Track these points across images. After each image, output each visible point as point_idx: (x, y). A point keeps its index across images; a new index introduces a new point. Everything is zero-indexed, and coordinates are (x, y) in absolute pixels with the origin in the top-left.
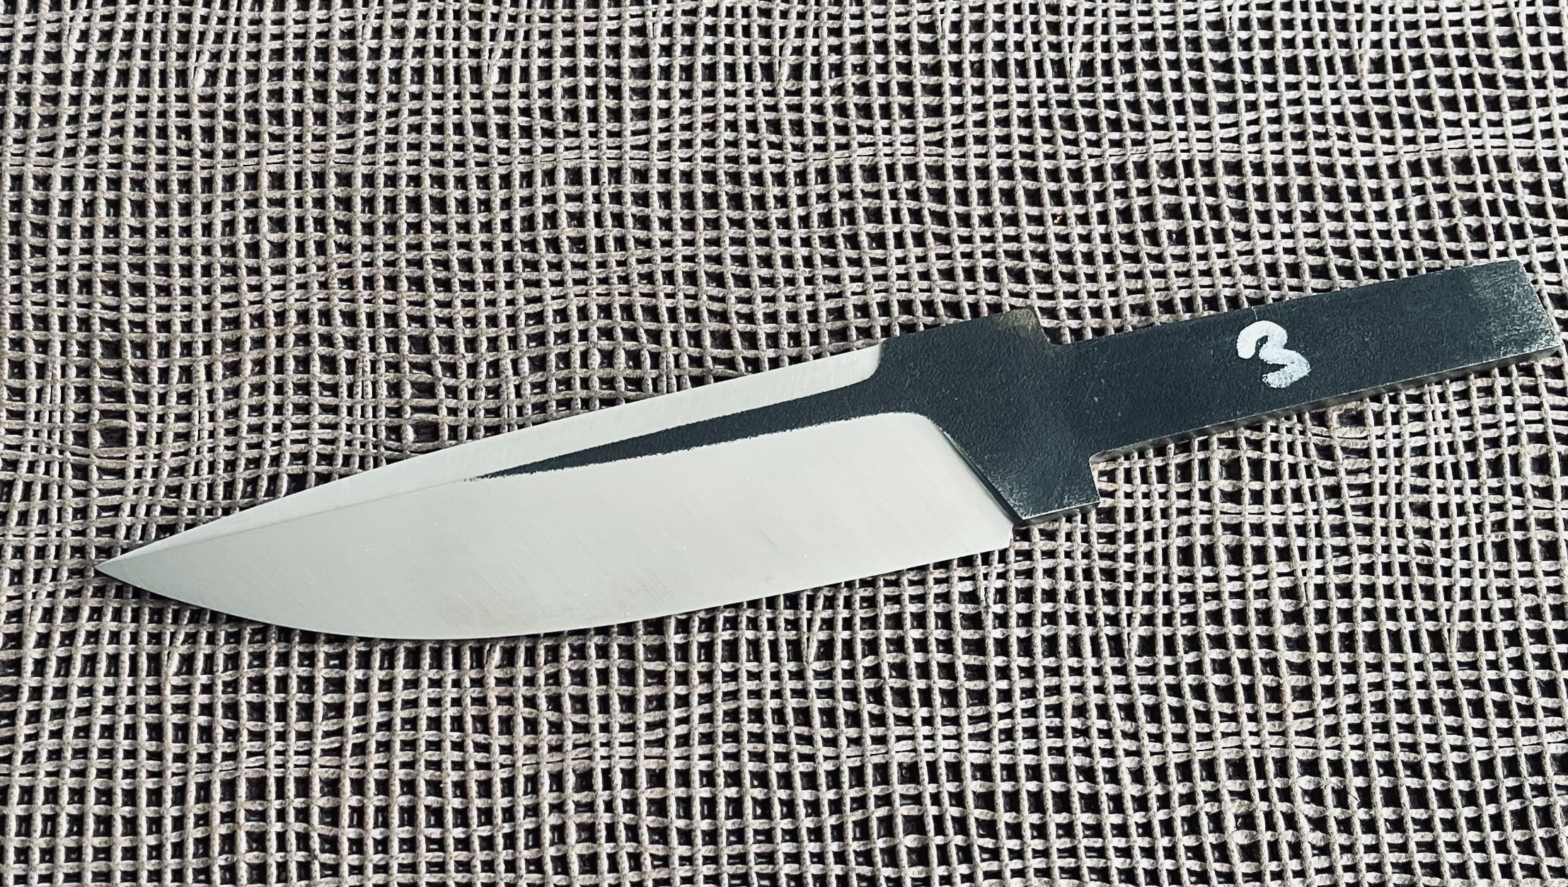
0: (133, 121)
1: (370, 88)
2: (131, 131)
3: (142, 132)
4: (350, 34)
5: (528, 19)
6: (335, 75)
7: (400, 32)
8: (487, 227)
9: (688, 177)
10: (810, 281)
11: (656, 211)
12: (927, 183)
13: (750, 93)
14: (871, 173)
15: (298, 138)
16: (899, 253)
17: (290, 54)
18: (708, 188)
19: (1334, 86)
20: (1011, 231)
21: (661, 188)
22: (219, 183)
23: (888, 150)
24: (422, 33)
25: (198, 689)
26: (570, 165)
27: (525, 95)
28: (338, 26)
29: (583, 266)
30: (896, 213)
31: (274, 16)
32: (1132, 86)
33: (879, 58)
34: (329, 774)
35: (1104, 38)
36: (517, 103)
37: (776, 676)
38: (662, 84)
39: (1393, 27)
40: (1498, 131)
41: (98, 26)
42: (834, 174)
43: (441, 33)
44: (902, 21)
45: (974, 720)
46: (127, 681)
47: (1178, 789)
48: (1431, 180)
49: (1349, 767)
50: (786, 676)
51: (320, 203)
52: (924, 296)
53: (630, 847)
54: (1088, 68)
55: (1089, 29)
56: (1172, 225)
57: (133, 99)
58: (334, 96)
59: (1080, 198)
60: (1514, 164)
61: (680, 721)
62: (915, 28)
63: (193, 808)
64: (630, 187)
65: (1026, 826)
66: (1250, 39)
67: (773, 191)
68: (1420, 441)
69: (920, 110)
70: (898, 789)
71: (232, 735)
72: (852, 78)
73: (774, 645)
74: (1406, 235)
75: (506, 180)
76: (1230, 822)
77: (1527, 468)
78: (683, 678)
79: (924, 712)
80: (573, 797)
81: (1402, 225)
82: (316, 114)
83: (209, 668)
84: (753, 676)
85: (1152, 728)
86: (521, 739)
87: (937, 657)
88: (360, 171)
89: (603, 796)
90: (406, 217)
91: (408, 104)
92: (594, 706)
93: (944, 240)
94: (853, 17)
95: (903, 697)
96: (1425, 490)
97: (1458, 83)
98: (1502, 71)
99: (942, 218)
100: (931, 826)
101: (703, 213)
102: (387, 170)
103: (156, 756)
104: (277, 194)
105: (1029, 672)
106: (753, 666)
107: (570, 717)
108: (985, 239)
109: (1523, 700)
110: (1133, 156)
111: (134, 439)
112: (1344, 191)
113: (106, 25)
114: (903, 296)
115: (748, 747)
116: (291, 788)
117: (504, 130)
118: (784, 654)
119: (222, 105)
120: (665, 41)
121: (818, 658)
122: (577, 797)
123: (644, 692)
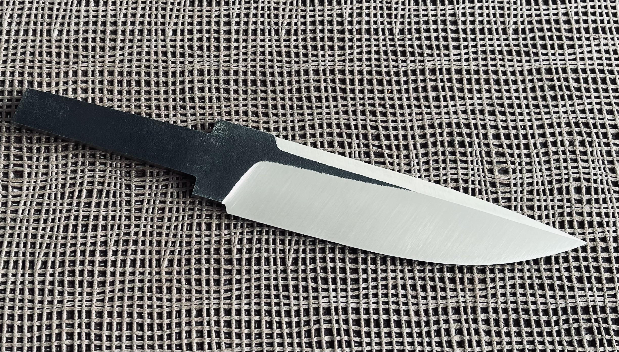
0: (29, 49)
1: (122, 37)
2: (28, 53)
3: (32, 54)
4: (114, 16)
5: (184, 11)
6: (108, 32)
7: (134, 15)
8: (166, 92)
9: (245, 73)
10: (292, 115)
11: (232, 87)
12: (338, 76)
13: (270, 41)
14: (316, 72)
15: (93, 57)
16: (327, 104)
17: (91, 23)
18: (253, 78)
19: (498, 39)
20: (371, 96)
21: (234, 77)
22: (62, 74)
23: (323, 63)
24: (143, 16)
25: (48, 275)
26: (199, 68)
27: (182, 40)
28: (110, 13)
29: (203, 108)
30: (326, 88)
31: (85, 9)
32: (419, 39)
33: (321, 27)
34: (99, 309)
35: (409, 20)
36: (179, 44)
37: (275, 271)
38: (235, 37)
39: (522, 16)
40: (563, 58)
41: (17, 12)
42: (302, 73)
43: (150, 16)
44: (330, 12)
45: (353, 290)
46: (20, 271)
47: (433, 318)
48: (536, 77)
49: (500, 310)
50: (279, 272)
51: (101, 82)
52: (336, 121)
53: (216, 340)
54: (402, 32)
55: (403, 16)
56: (434, 94)
57: (30, 41)
58: (108, 40)
59: (398, 83)
60: (569, 71)
61: (238, 289)
62: (335, 15)
63: (45, 322)
64: (222, 77)
65: (373, 333)
66: (465, 21)
67: (278, 79)
68: (530, 180)
69: (336, 48)
70: (323, 318)
71: (61, 293)
72: (310, 35)
73: (275, 259)
74: (526, 98)
75: (174, 74)
76: (453, 332)
77: (572, 191)
78: (239, 272)
79: (333, 287)
80: (194, 319)
81: (524, 95)
82: (100, 47)
83: (53, 267)
84: (267, 271)
85: (423, 294)
86: (175, 296)
87: (339, 265)
88: (117, 70)
89: (206, 319)
90: (135, 88)
91: (136, 44)
92: (204, 283)
93: (345, 99)
94: (311, 11)
95: (325, 280)
96: (532, 200)
97: (547, 38)
98: (564, 34)
99: (344, 90)
100: (335, 333)
101: (250, 88)
102: (127, 69)
103: (31, 301)
104: (84, 79)
105: (375, 271)
106: (266, 268)
107: (194, 287)
108: (360, 99)
109: (569, 284)
110: (419, 66)
111: (26, 175)
112: (502, 81)
113: (20, 12)
114: (328, 121)
115: (264, 300)
116: (84, 315)
117: (174, 54)
118: (279, 263)
119: (64, 44)
120: (237, 20)
121: (292, 265)
122: (196, 319)
123: (223, 278)
